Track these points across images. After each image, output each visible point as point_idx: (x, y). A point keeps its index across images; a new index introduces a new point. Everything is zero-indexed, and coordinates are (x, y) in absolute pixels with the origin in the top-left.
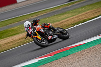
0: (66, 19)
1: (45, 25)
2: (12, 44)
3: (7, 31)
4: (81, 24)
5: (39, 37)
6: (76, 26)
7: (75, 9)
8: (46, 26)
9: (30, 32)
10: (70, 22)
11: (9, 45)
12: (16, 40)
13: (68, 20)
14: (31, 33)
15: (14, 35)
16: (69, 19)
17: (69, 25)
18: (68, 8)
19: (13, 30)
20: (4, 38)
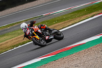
0: (5, 42)
4: (20, 46)
5: (37, 37)
6: (15, 48)
7: (14, 31)
9: (28, 33)
10: (9, 45)
13: (7, 43)
16: (8, 41)
17: (8, 48)
18: (7, 30)
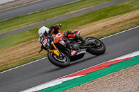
1: (68, 33)
2: (122, 25)
3: (115, 8)
5: (56, 52)
8: (69, 35)
9: (44, 44)
11: (118, 26)
12: (127, 20)
14: (46, 45)
15: (125, 12)
19: (123, 6)
20: (110, 16)
